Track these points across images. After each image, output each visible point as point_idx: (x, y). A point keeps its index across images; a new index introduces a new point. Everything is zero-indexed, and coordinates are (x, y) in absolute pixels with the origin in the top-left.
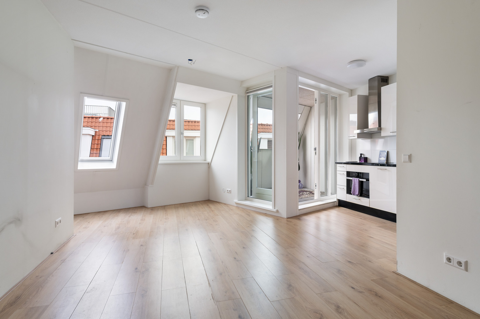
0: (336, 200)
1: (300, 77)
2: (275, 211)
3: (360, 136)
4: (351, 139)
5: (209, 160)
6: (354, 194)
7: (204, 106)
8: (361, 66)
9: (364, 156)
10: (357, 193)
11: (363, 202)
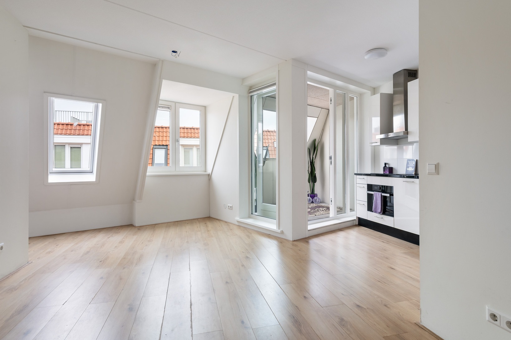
0: (355, 218)
1: (309, 72)
2: (280, 232)
3: (384, 142)
4: (374, 146)
5: (209, 171)
6: (376, 212)
7: (204, 110)
8: (382, 55)
9: (389, 166)
10: (379, 210)
11: (386, 221)
